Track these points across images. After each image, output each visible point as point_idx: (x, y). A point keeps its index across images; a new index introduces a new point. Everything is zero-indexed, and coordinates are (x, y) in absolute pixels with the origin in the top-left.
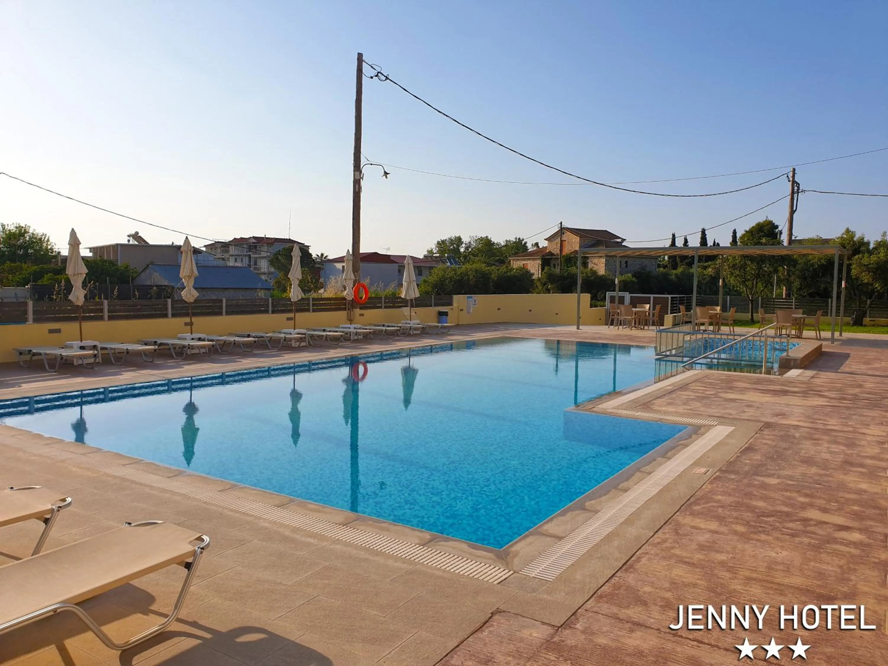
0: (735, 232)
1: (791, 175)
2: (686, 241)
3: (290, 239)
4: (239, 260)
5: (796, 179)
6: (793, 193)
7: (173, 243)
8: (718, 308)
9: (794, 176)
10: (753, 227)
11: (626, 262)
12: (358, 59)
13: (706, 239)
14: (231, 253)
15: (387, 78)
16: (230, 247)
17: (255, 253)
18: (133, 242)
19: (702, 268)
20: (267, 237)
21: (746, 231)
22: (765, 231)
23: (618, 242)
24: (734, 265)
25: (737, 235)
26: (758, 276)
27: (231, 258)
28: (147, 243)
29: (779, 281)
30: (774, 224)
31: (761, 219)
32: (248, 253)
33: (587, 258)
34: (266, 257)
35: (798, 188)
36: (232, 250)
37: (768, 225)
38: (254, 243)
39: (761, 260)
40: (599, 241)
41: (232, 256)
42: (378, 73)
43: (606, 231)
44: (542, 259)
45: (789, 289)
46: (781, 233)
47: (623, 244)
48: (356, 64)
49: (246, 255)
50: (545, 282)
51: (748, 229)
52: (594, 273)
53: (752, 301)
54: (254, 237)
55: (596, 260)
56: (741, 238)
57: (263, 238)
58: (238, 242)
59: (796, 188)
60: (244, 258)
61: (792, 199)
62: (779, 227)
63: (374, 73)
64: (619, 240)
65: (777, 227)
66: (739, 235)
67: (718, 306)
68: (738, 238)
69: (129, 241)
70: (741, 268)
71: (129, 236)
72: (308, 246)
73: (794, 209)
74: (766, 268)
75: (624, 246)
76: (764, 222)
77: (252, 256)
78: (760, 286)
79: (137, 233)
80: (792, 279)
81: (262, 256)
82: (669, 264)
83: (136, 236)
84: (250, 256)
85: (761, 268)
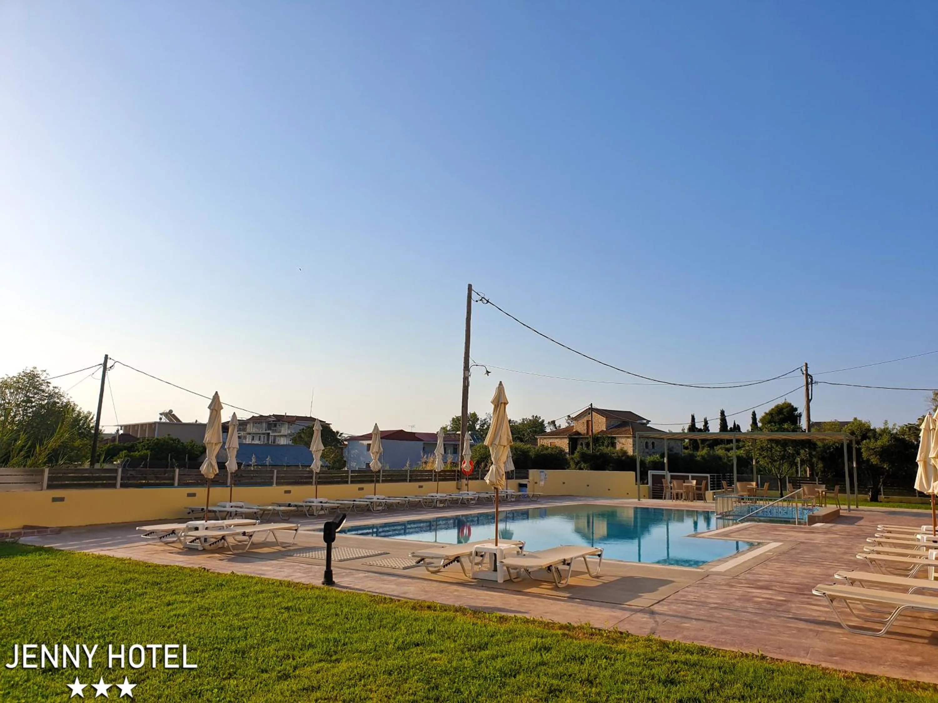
0: (754, 414)
1: (804, 368)
2: (706, 423)
3: (311, 417)
4: (257, 437)
5: (809, 373)
6: (807, 384)
7: (196, 421)
8: (754, 484)
9: (807, 370)
10: (773, 409)
11: (653, 443)
12: (468, 289)
13: (725, 420)
14: (248, 430)
15: (488, 301)
16: (248, 426)
17: (275, 431)
18: (164, 420)
19: (726, 451)
20: (287, 415)
21: (766, 413)
22: (785, 413)
23: (644, 424)
24: (762, 448)
25: (757, 417)
26: (783, 458)
27: (248, 436)
28: (180, 421)
29: (802, 462)
30: (793, 406)
31: (780, 402)
32: (268, 432)
33: (615, 438)
34: (285, 436)
35: (812, 379)
36: (250, 428)
37: (787, 407)
38: (274, 421)
39: (784, 443)
40: (624, 422)
41: (250, 434)
42: (482, 298)
43: (630, 412)
44: (569, 438)
45: (812, 470)
46: (800, 415)
47: (648, 425)
48: (467, 292)
49: (264, 434)
50: (578, 461)
51: (767, 412)
52: (625, 453)
53: (780, 479)
54: (274, 415)
55: (623, 440)
56: (761, 420)
57: (283, 416)
58: (258, 420)
59: (810, 380)
60: (262, 436)
61: (807, 389)
62: (798, 409)
63: (479, 298)
64: (645, 421)
65: (796, 409)
66: (758, 417)
67: (753, 481)
68: (758, 420)
69: (161, 419)
70: (768, 450)
71: (161, 414)
72: (329, 424)
73: (810, 398)
74: (790, 450)
75: (649, 427)
76: (783, 404)
77: (271, 434)
78: (785, 467)
79: (171, 411)
80: (814, 460)
81: (282, 434)
82: (690, 445)
83: (169, 414)
84: (269, 434)
85: (785, 450)
